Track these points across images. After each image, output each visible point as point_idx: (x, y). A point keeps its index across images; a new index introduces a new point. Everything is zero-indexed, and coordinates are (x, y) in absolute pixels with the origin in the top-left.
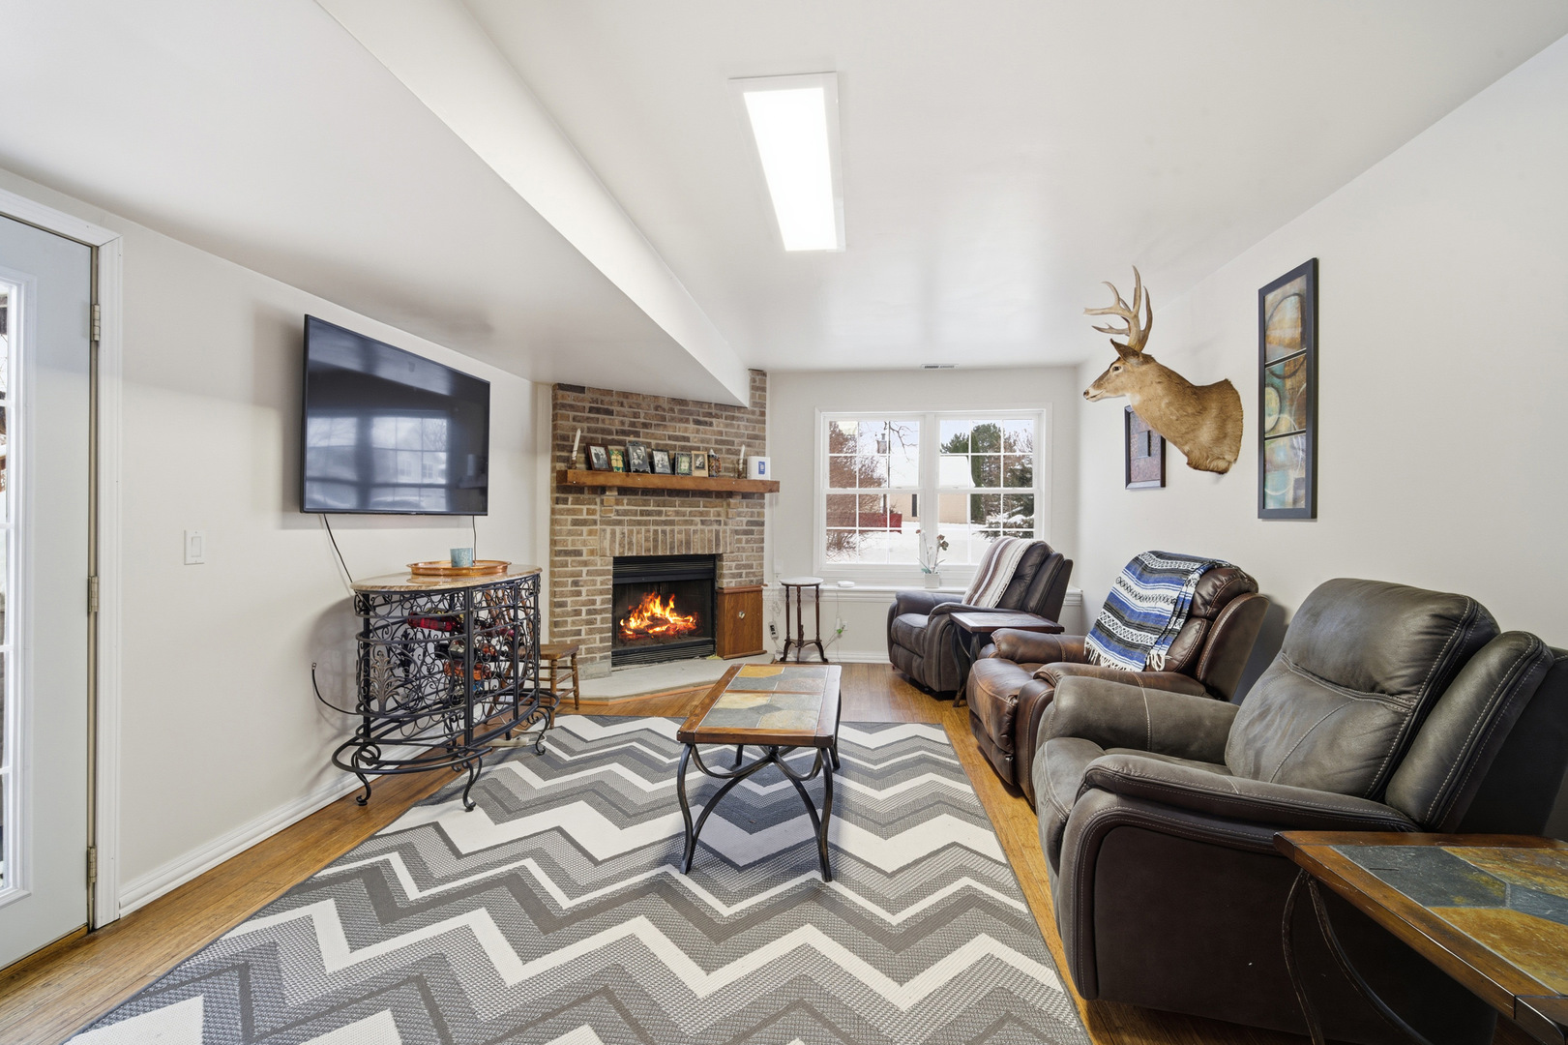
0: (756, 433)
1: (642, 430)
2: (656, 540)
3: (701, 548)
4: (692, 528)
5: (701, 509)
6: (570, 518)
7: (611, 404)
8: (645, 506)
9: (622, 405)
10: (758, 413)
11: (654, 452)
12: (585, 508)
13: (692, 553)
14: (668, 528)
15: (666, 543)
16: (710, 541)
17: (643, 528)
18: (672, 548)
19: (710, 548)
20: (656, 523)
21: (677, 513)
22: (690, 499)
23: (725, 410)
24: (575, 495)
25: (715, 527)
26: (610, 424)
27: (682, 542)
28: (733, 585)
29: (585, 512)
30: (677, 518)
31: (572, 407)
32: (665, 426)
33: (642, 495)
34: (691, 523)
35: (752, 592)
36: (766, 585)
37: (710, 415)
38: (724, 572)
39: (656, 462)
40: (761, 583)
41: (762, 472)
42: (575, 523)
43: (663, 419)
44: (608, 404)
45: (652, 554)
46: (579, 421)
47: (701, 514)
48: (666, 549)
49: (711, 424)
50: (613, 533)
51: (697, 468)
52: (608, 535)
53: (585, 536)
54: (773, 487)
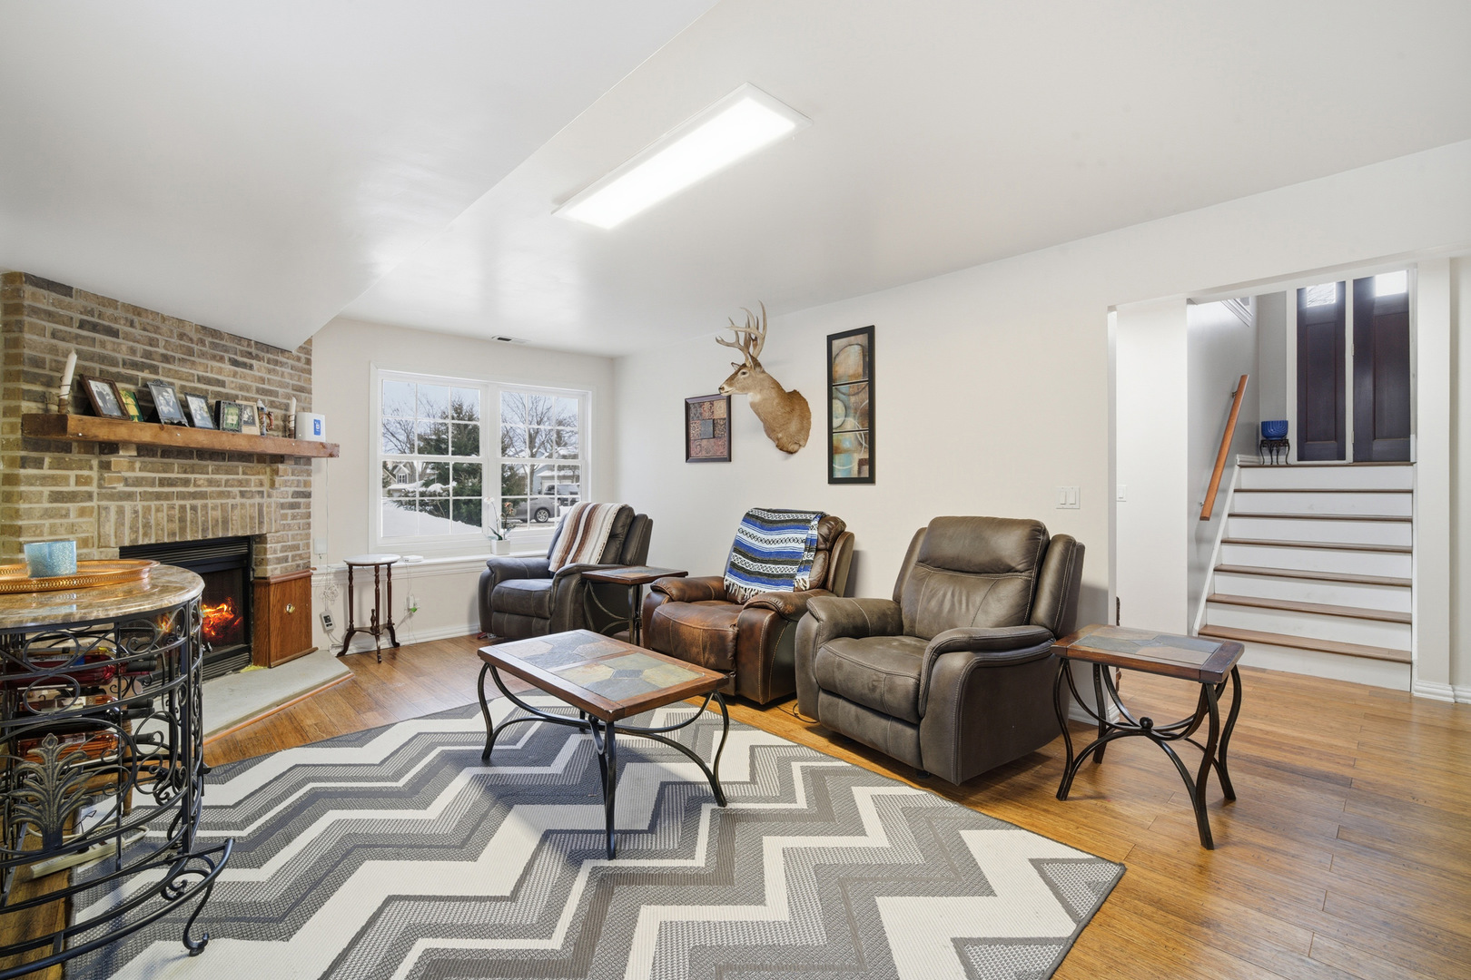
0: (301, 384)
1: (161, 365)
2: (182, 520)
3: (242, 528)
4: (230, 501)
5: (241, 477)
6: (46, 490)
7: (116, 320)
8: (165, 472)
9: (132, 324)
10: (303, 360)
11: (189, 398)
12: (72, 474)
13: (230, 535)
14: (199, 503)
15: (197, 523)
16: (252, 518)
17: (165, 503)
18: (205, 530)
19: (252, 528)
20: (182, 496)
21: (210, 483)
22: (227, 463)
23: (268, 352)
24: (57, 454)
25: (257, 500)
26: (114, 350)
27: (217, 521)
28: (278, 572)
29: (73, 481)
30: (209, 489)
31: (50, 316)
32: (193, 363)
33: (162, 456)
34: (228, 495)
35: (300, 578)
36: (315, 569)
37: (250, 355)
38: (268, 556)
39: (193, 412)
40: (308, 567)
41: (317, 432)
42: (57, 497)
43: (190, 352)
44: (110, 321)
45: (178, 539)
46: (63, 340)
47: (240, 483)
48: (197, 532)
49: (251, 367)
50: (121, 512)
51: (246, 423)
52: (113, 516)
53: (73, 518)
54: (331, 452)
